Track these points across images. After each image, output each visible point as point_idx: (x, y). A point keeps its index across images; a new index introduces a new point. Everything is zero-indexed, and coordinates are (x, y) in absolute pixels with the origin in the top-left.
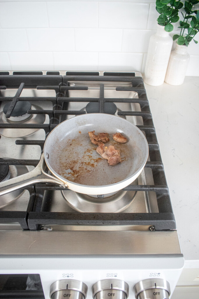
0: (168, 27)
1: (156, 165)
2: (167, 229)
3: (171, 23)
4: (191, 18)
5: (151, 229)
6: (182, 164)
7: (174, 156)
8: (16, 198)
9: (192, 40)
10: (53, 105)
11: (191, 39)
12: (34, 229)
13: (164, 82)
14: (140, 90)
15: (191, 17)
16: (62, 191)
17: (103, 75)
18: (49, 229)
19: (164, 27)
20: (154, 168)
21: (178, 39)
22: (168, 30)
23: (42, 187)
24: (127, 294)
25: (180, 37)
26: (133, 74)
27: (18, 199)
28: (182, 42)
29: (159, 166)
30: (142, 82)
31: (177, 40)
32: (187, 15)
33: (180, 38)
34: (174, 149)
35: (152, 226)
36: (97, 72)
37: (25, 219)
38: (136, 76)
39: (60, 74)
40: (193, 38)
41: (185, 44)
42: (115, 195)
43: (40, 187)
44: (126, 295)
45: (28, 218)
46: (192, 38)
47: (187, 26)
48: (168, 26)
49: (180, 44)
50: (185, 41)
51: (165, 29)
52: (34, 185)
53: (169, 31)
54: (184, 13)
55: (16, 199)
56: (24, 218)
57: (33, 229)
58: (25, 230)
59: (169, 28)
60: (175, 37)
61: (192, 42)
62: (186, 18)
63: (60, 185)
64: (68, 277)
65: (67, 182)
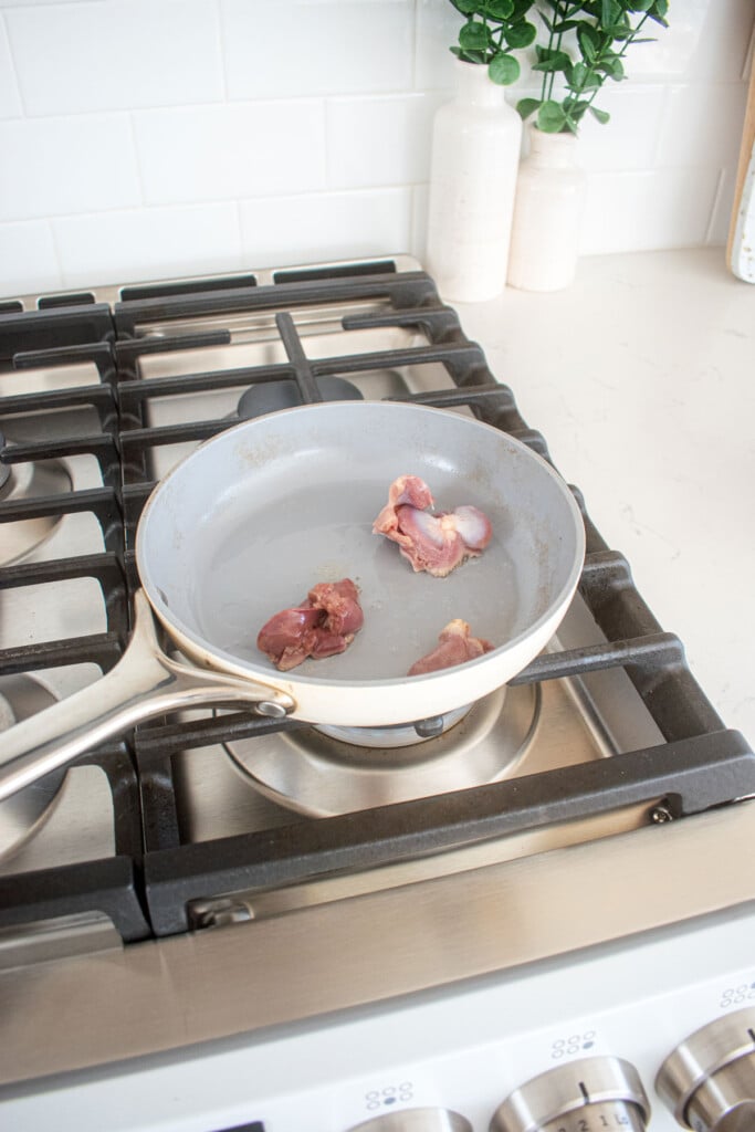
0: (499, 66)
1: (602, 566)
2: (723, 800)
3: (508, 49)
4: (574, 30)
5: (656, 817)
6: (678, 554)
7: (638, 533)
8: (36, 825)
9: (587, 113)
10: (102, 419)
11: (579, 109)
12: (176, 929)
13: (507, 284)
14: (437, 317)
15: (573, 24)
16: (229, 744)
17: (271, 282)
18: (239, 917)
19: (484, 68)
20: (596, 579)
21: (540, 113)
22: (503, 76)
23: (166, 741)
24: (644, 1106)
25: (543, 105)
26: (389, 267)
27: (39, 830)
28: (555, 120)
29: (614, 569)
30: (432, 288)
31: (535, 116)
32: (559, 20)
33: (544, 108)
34: (629, 508)
35: (658, 805)
36: (249, 274)
37: (130, 887)
38: (400, 269)
39: (97, 301)
40: (591, 104)
41: (566, 129)
42: (462, 720)
43: (155, 744)
44: (640, 1111)
45: (147, 879)
46: (585, 104)
47: (564, 64)
48: (501, 61)
49: (549, 130)
50: (566, 117)
51: (491, 74)
52: (127, 735)
53: (506, 81)
54: (549, 13)
55: (31, 829)
56: (127, 884)
57: (172, 927)
58: (130, 942)
59: (506, 70)
60: (526, 107)
61: (587, 121)
62: (558, 29)
63: (257, 703)
64: (390, 1101)
65: (294, 684)
